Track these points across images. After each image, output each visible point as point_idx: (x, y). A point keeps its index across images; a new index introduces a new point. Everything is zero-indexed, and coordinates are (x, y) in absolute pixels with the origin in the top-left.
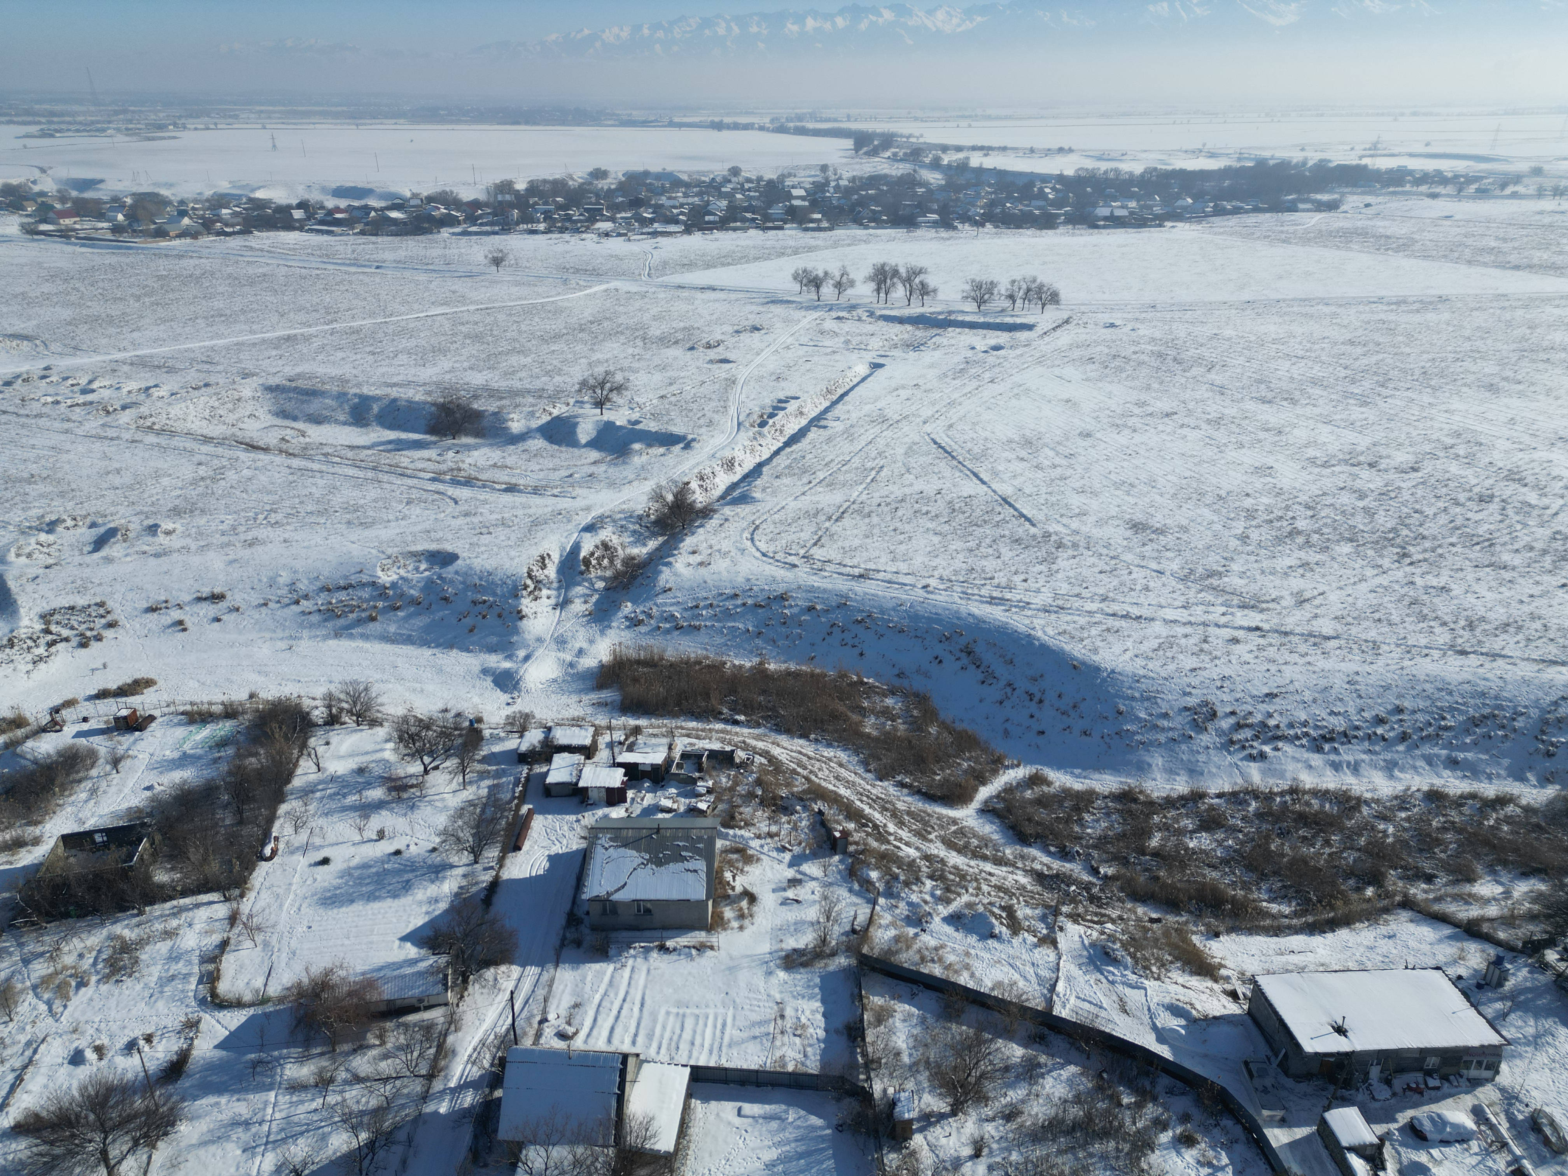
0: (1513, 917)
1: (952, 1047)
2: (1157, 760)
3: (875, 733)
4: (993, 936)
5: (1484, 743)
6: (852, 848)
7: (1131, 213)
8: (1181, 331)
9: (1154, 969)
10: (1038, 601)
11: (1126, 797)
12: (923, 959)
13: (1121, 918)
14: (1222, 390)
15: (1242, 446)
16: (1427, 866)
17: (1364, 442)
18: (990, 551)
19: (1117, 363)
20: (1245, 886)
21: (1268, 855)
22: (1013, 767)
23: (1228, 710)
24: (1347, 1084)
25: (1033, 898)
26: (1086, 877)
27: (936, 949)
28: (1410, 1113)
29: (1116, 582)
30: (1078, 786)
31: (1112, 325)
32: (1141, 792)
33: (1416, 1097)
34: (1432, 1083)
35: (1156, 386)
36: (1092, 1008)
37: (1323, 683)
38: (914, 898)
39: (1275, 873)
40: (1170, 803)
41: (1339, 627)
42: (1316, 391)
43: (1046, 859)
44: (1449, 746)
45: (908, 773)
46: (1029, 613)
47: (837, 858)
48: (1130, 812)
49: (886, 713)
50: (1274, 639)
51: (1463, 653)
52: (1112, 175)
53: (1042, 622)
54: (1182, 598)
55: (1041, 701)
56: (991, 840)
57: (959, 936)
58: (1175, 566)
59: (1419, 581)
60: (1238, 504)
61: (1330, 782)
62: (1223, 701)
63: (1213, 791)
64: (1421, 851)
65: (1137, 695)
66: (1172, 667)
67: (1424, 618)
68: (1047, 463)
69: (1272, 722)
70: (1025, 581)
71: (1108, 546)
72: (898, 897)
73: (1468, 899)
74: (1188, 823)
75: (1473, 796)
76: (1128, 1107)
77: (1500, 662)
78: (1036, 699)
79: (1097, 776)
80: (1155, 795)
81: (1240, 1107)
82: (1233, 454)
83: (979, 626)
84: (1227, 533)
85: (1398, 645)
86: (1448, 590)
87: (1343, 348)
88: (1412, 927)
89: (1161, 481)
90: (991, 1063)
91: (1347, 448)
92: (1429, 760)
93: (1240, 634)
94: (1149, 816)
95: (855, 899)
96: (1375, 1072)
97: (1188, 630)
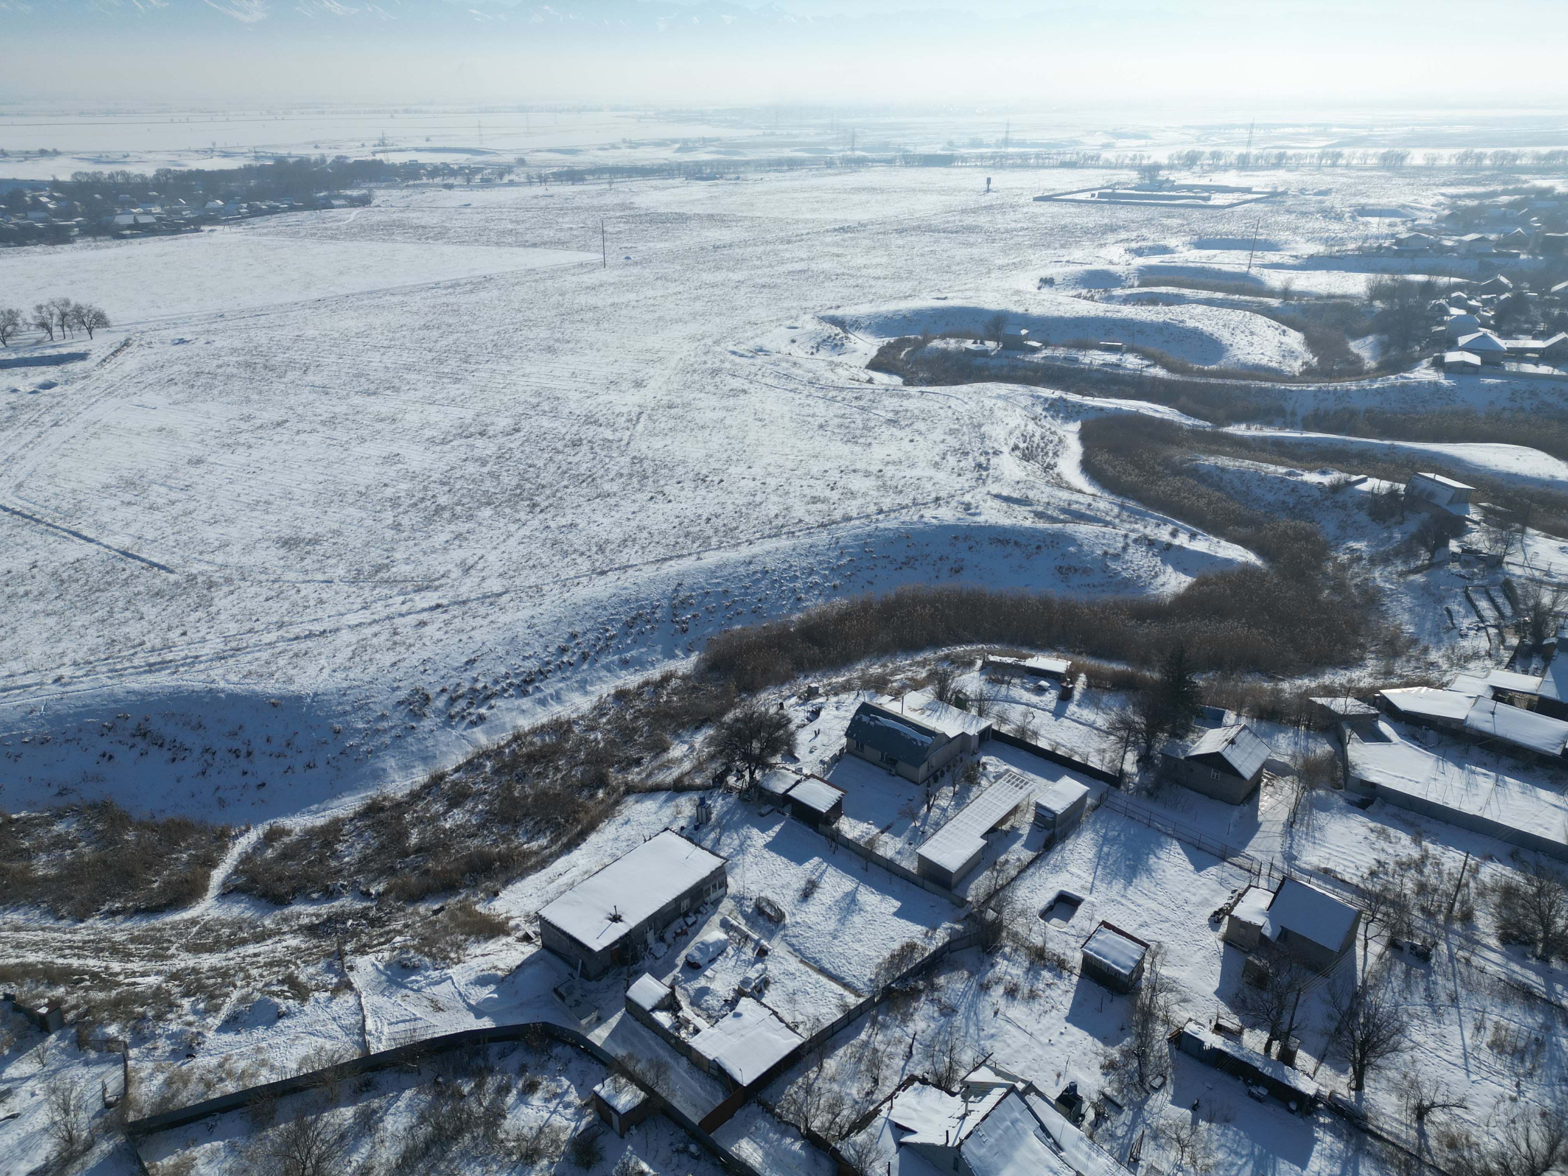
0: (700, 764)
1: (276, 1154)
2: (390, 762)
3: (53, 872)
4: (281, 1016)
5: (641, 639)
6: (70, 1016)
7: (159, 219)
8: (262, 338)
9: (453, 955)
10: (207, 651)
11: (372, 810)
12: (209, 1085)
13: (406, 926)
14: (325, 390)
15: (363, 440)
16: (633, 753)
17: (468, 415)
18: (128, 614)
19: (202, 380)
20: (505, 839)
21: (515, 803)
22: (242, 834)
23: (438, 689)
24: (635, 959)
25: (311, 954)
26: (359, 906)
27: (221, 1065)
28: (684, 954)
29: (287, 605)
30: (319, 821)
31: (182, 341)
32: (385, 799)
33: (684, 938)
34: (690, 921)
35: (255, 397)
36: (408, 1026)
37: (509, 635)
38: (174, 1027)
39: (525, 815)
40: (415, 796)
41: (505, 582)
42: (412, 377)
43: (311, 909)
44: (618, 651)
45: (114, 897)
46: (202, 667)
47: (53, 1037)
48: (381, 823)
49: (61, 842)
50: (456, 611)
51: (603, 573)
52: (120, 179)
53: (221, 671)
54: (359, 600)
55: (249, 754)
56: (244, 920)
57: (242, 1037)
58: (341, 571)
59: (553, 524)
60: (379, 496)
61: (543, 717)
62: (431, 683)
63: (450, 768)
64: (626, 742)
65: (348, 708)
66: (372, 669)
67: (565, 554)
68: (161, 501)
69: (479, 686)
70: (184, 634)
71: (265, 571)
72: (153, 1037)
73: (666, 766)
74: (438, 807)
75: (646, 683)
76: (471, 1094)
77: (630, 571)
78: (243, 753)
79: (336, 803)
80: (399, 795)
81: (563, 1029)
82: (358, 449)
83: (144, 699)
84: (379, 526)
85: (555, 583)
86: (576, 525)
87: (422, 333)
88: (638, 806)
89: (297, 492)
90: (323, 1141)
91: (457, 423)
92: (608, 668)
93: (425, 616)
94: (400, 818)
95: (96, 1070)
96: (651, 937)
97: (376, 628)
